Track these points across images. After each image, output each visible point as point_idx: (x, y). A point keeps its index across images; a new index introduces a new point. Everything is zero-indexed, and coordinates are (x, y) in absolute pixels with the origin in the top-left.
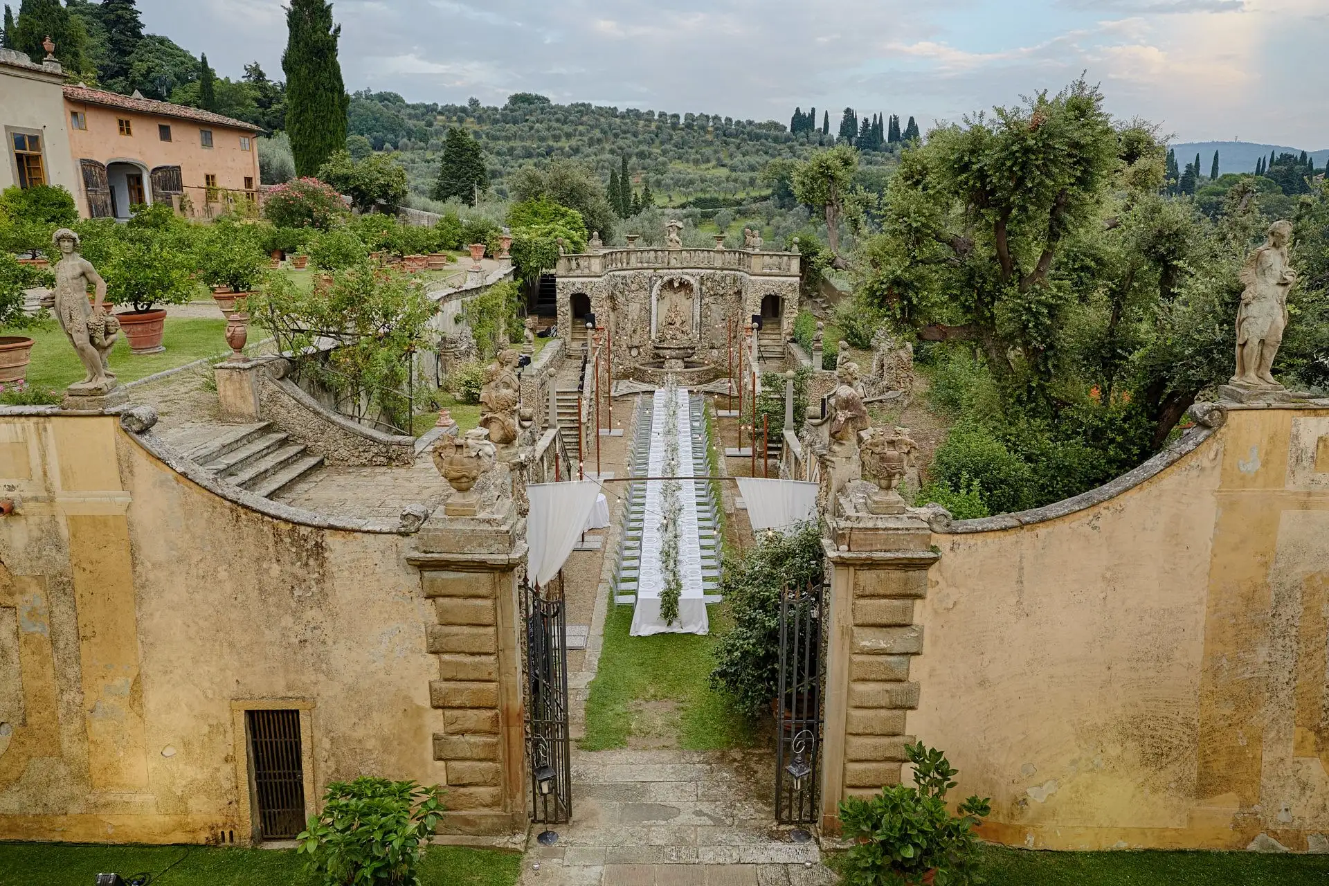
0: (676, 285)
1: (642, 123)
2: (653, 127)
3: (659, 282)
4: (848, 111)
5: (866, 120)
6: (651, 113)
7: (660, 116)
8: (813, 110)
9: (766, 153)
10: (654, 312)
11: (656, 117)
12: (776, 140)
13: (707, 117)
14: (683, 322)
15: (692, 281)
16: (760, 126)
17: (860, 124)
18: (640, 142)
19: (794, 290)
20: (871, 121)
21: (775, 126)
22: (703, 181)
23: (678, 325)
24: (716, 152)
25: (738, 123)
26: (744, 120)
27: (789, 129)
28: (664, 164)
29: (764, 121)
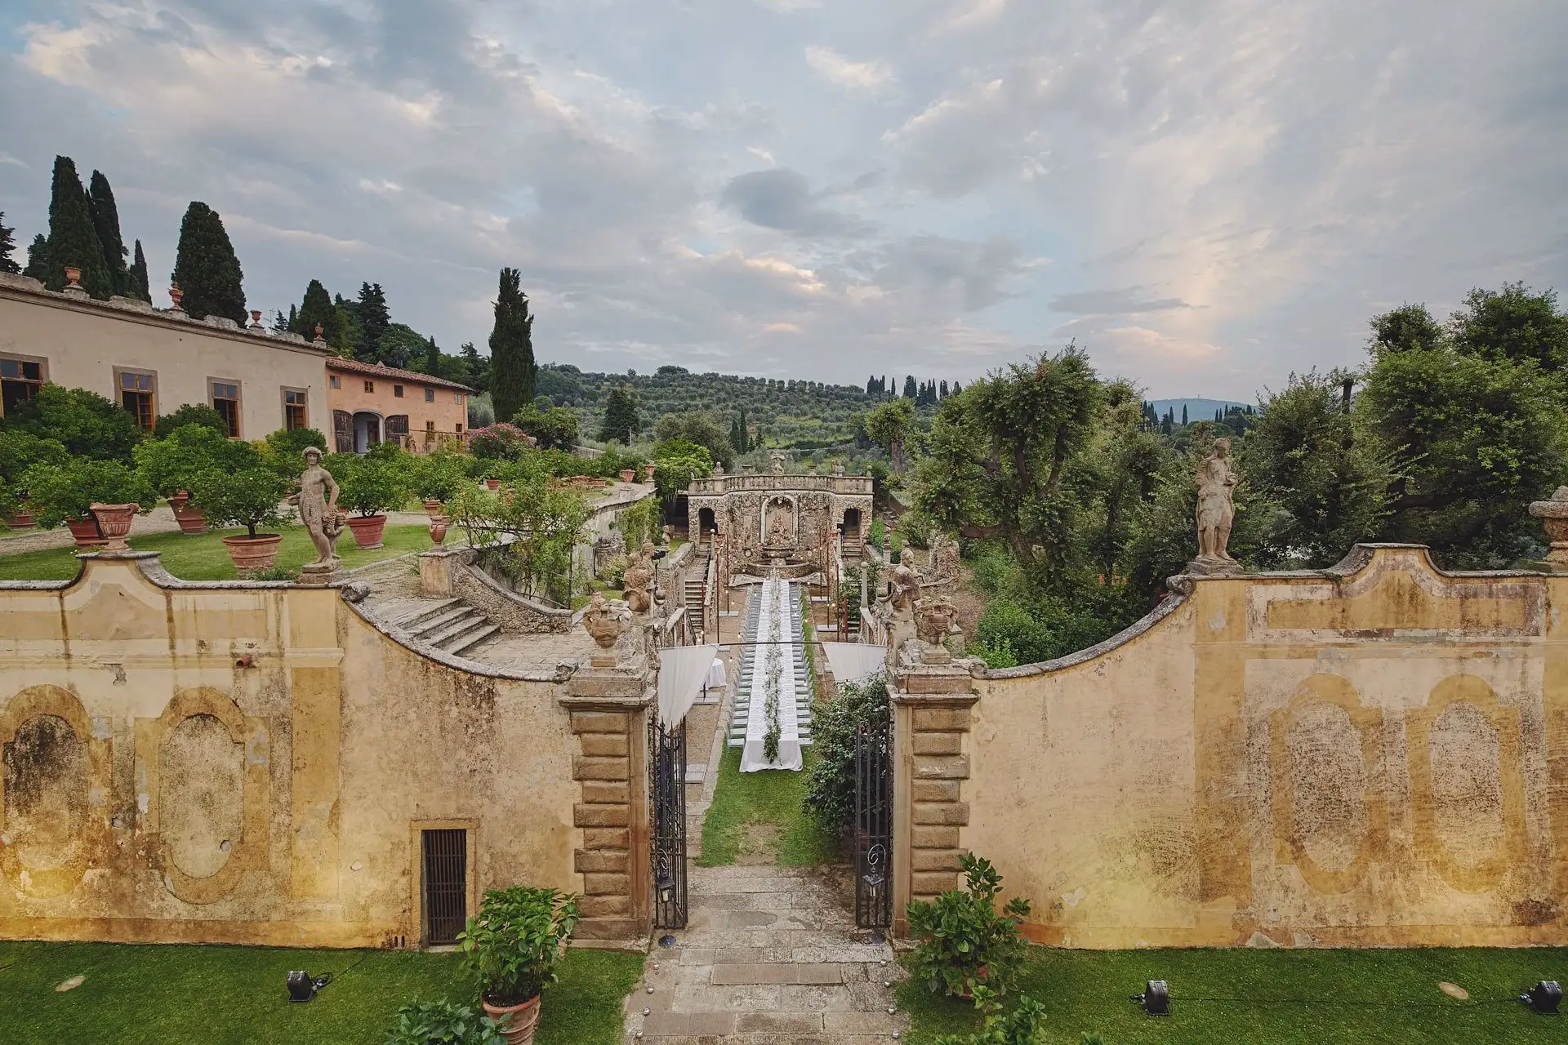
0: (780, 502)
1: (756, 387)
2: (765, 390)
3: (767, 500)
4: (909, 378)
5: (923, 384)
6: (763, 380)
7: (770, 382)
8: (884, 377)
9: (849, 408)
10: (763, 522)
11: (767, 383)
12: (856, 399)
13: (805, 383)
14: (785, 530)
15: (792, 499)
16: (844, 389)
17: (918, 387)
18: (755, 401)
19: (869, 505)
20: (926, 385)
21: (856, 389)
22: (802, 428)
23: (781, 532)
24: (811, 408)
25: (828, 387)
26: (832, 385)
27: (866, 391)
28: (773, 416)
29: (847, 385)
